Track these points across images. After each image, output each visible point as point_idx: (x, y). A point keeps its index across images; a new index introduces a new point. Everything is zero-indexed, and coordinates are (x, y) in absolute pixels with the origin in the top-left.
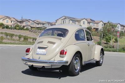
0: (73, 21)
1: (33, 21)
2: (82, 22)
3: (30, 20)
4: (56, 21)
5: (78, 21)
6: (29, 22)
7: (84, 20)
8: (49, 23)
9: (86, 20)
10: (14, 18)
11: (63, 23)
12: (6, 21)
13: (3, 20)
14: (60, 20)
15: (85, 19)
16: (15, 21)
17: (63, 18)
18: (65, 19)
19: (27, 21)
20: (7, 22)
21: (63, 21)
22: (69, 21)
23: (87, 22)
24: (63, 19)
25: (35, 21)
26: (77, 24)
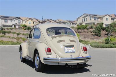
0: (94, 18)
1: (54, 21)
2: (104, 18)
3: (51, 20)
4: (77, 19)
5: (100, 18)
6: (51, 22)
7: (107, 17)
8: (70, 22)
9: (110, 16)
10: (36, 19)
11: (85, 20)
12: (28, 22)
13: (26, 21)
15: (108, 15)
16: (37, 22)
17: (84, 16)
18: (86, 16)
19: (48, 21)
20: (30, 23)
21: (85, 19)
22: (91, 18)
23: (111, 18)
25: (56, 21)
26: (99, 21)
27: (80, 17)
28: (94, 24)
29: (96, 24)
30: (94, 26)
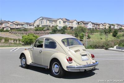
0: (50, 21)
1: (12, 23)
2: (58, 21)
3: (9, 21)
4: (35, 22)
5: (54, 21)
6: (8, 23)
8: (27, 24)
9: (62, 19)
11: (41, 23)
14: (38, 20)
15: (60, 19)
18: (43, 19)
19: (6, 22)
21: (41, 22)
22: (47, 21)
23: (63, 21)
24: (40, 20)
25: (14, 22)
26: (54, 24)
27: (37, 19)
28: (50, 26)
29: (51, 26)
30: (50, 28)
